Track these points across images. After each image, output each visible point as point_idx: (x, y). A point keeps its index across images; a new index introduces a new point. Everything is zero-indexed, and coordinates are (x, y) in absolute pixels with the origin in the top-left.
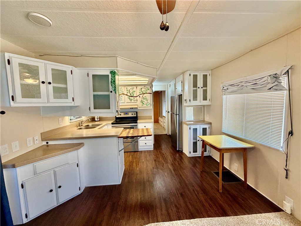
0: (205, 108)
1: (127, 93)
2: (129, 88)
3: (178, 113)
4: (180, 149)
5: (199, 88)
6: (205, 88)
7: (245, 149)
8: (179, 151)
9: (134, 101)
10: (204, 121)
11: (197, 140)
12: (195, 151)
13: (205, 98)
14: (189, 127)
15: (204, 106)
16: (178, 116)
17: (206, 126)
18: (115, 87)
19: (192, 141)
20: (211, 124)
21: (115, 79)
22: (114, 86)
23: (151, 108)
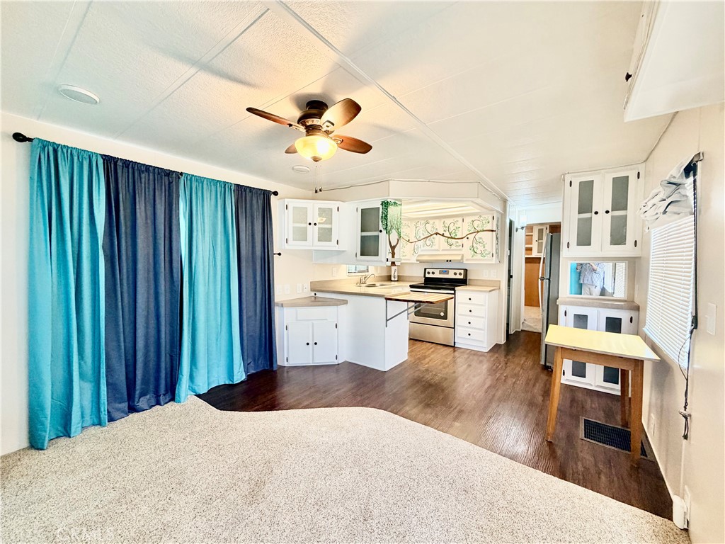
0: (637, 267)
1: (445, 231)
2: (448, 221)
3: (547, 277)
5: (597, 213)
6: (618, 213)
8: (546, 367)
9: (456, 246)
10: (630, 302)
13: (620, 240)
14: (563, 309)
16: (547, 281)
18: (387, 224)
20: (636, 308)
21: (387, 212)
22: (385, 222)
23: (494, 262)
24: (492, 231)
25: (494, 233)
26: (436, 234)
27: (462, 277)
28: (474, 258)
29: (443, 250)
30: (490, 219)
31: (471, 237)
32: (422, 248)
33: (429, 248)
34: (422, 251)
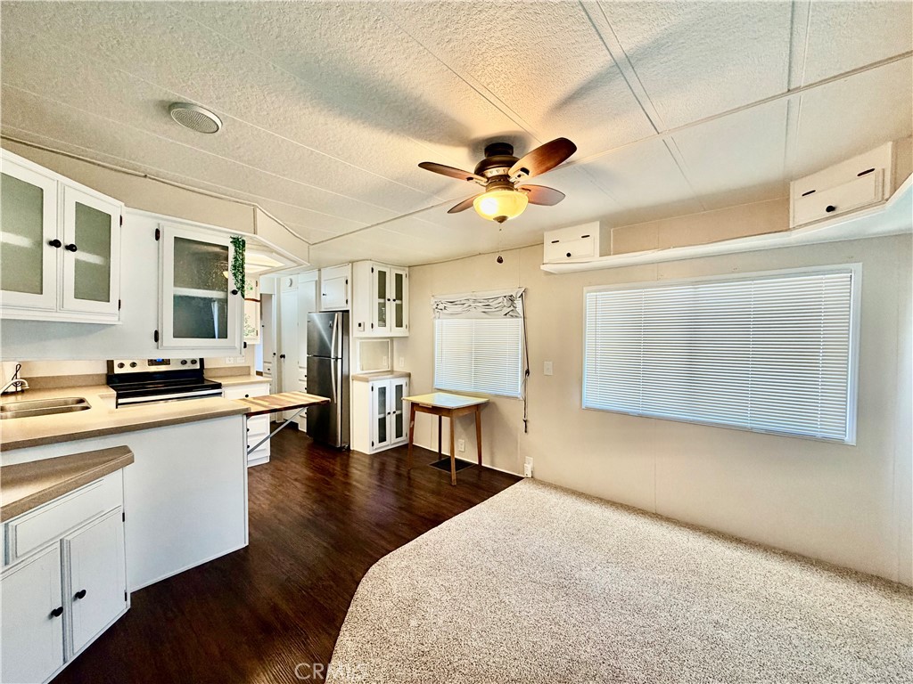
0: (395, 343)
3: (340, 356)
4: (343, 445)
5: (389, 300)
6: (398, 302)
7: (478, 407)
8: (342, 448)
10: (392, 372)
11: (387, 412)
12: (382, 438)
13: (399, 324)
14: (370, 385)
15: (392, 339)
16: (339, 361)
17: (402, 381)
18: (243, 281)
19: (377, 417)
20: (409, 375)
21: (243, 260)
22: (240, 277)
24: (256, 301)
25: (258, 304)
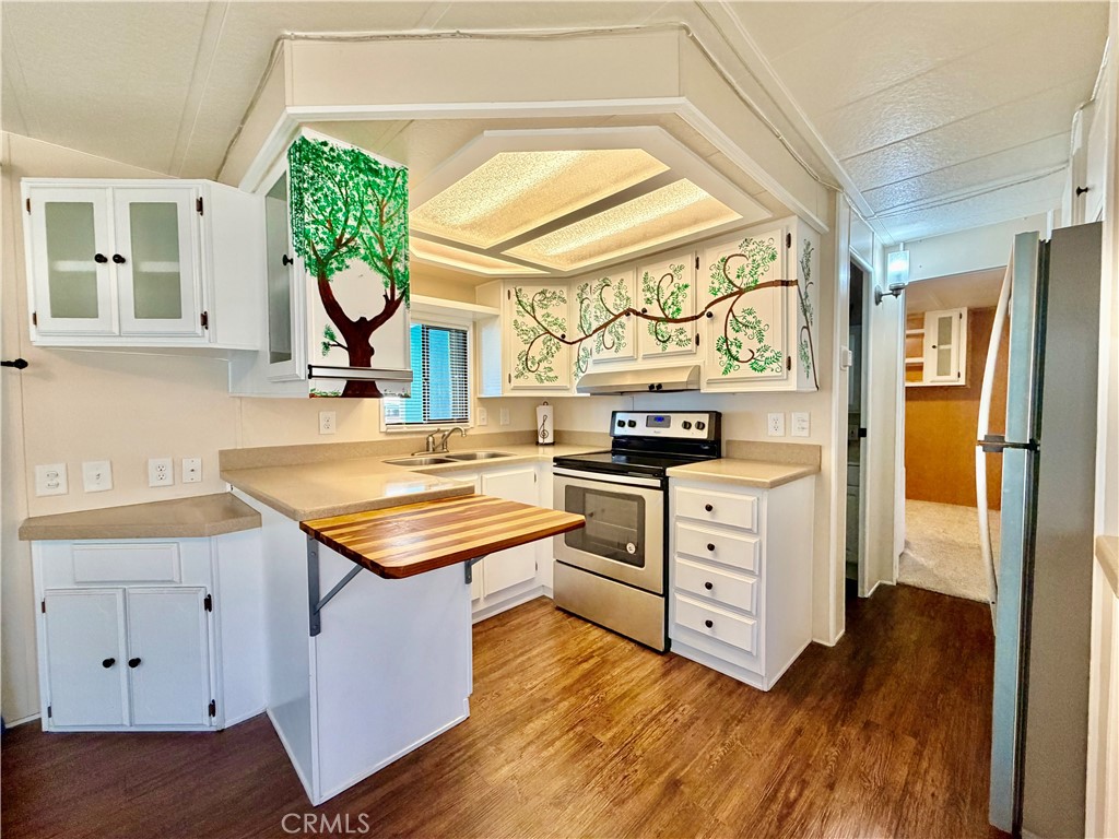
2: (656, 272)
9: (680, 342)
23: (792, 386)
24: (786, 283)
25: (793, 289)
26: (627, 313)
27: (703, 435)
28: (732, 374)
29: (646, 357)
30: (778, 244)
31: (720, 310)
32: (595, 356)
33: (611, 354)
34: (597, 362)
